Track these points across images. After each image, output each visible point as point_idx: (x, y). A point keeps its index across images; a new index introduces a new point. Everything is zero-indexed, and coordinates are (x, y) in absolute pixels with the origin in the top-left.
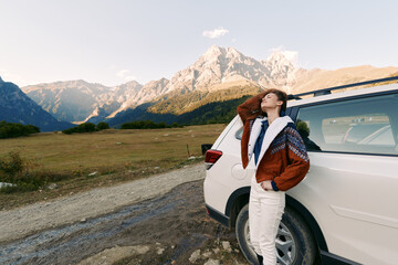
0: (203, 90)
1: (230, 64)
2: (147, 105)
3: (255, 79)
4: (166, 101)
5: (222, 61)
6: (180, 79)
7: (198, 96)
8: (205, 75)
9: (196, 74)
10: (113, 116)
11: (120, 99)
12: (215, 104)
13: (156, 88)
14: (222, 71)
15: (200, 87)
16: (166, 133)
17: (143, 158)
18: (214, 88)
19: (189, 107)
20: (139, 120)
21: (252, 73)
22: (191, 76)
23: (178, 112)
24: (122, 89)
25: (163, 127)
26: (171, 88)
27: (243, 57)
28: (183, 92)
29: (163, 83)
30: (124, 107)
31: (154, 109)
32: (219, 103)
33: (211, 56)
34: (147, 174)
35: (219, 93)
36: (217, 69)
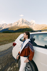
0: (19, 26)
1: (24, 22)
2: (8, 28)
3: (28, 25)
4: (12, 28)
5: (23, 21)
6: (15, 24)
7: (18, 27)
8: (19, 23)
9: (18, 23)
10: (1, 30)
11: (3, 27)
12: (21, 29)
13: (10, 25)
14: (23, 23)
15: (18, 26)
16: (12, 34)
17: (6, 39)
18: (21, 26)
19: (16, 29)
20: (6, 31)
21: (28, 24)
22: (17, 23)
23: (14, 30)
24: (3, 25)
25: (11, 33)
26: (13, 25)
27: (26, 21)
28: (15, 26)
29: (11, 24)
30: (3, 28)
31: (10, 29)
32: (22, 29)
33: (21, 20)
34: (5, 44)
35: (22, 27)
36: (22, 22)
